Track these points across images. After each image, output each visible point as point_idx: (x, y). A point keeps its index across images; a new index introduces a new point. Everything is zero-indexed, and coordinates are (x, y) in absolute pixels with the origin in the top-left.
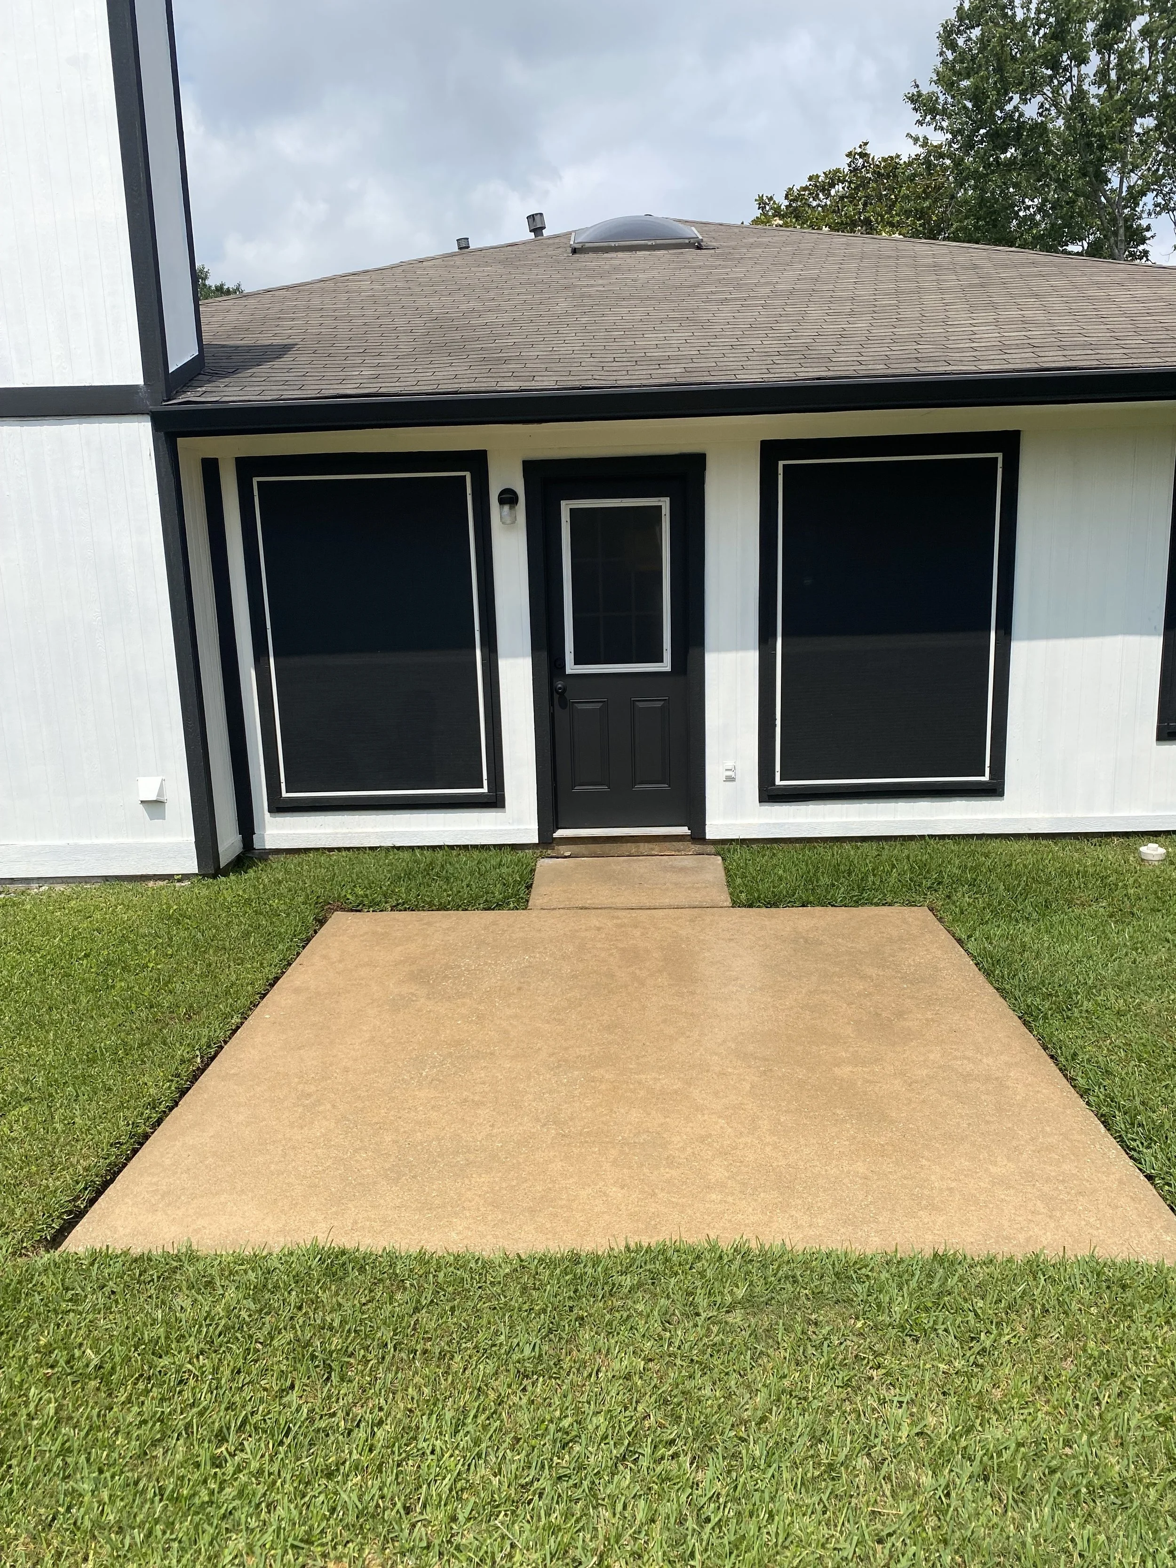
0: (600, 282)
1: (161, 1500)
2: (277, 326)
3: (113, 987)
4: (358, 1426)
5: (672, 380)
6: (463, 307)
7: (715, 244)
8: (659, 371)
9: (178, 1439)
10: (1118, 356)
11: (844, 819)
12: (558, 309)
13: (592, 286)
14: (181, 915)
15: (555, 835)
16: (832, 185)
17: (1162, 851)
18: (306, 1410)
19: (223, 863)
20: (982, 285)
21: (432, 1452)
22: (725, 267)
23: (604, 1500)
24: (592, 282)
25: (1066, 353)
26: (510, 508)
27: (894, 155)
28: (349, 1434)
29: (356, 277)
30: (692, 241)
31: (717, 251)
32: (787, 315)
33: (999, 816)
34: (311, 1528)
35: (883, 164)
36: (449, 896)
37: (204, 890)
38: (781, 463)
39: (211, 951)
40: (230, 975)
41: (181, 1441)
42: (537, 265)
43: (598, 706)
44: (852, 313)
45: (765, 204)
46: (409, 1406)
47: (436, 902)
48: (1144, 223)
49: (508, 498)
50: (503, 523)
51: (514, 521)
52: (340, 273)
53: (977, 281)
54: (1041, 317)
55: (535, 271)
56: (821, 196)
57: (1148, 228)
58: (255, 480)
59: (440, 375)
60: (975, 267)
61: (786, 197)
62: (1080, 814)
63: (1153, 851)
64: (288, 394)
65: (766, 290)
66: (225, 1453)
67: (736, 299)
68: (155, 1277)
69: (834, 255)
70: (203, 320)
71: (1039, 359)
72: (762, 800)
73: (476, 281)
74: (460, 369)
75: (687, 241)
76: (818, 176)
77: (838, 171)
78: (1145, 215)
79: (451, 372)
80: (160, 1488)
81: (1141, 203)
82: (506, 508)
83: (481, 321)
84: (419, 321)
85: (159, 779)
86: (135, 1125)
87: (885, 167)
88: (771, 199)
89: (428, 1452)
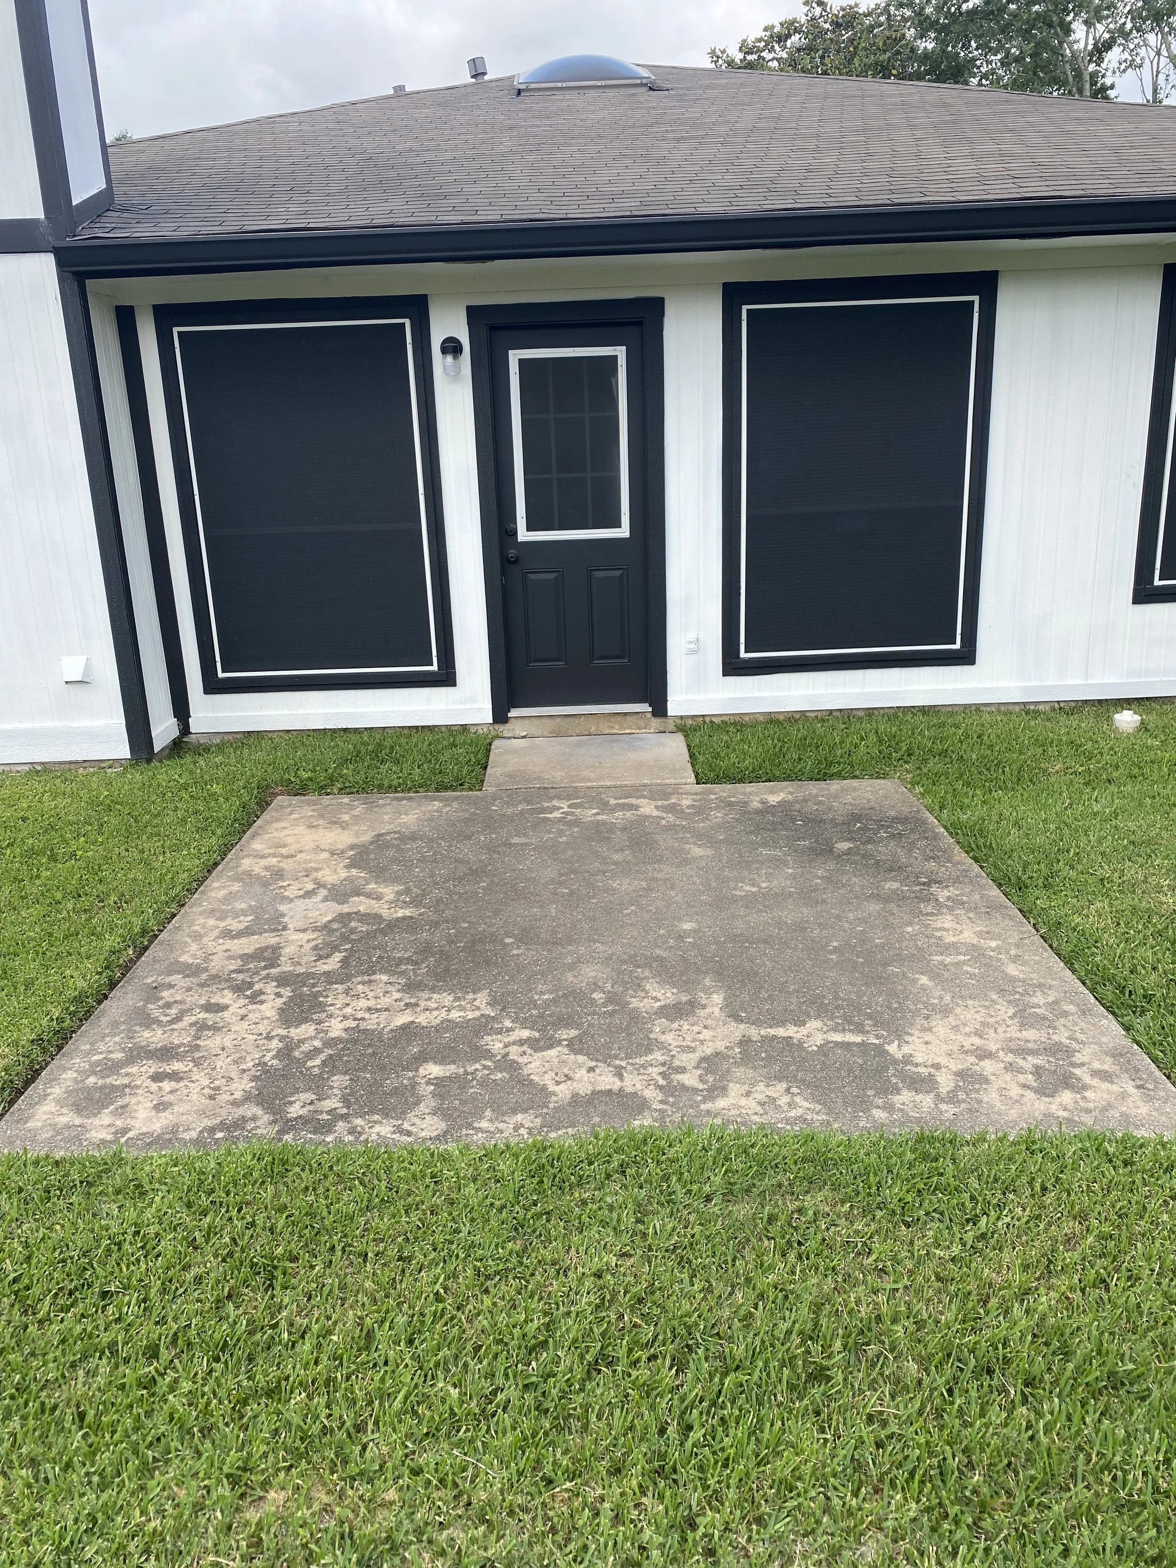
0: (548, 122)
1: (81, 1428)
2: (197, 165)
3: (38, 877)
4: (303, 1337)
5: (628, 213)
6: (399, 147)
7: (668, 86)
8: (613, 205)
9: (100, 1358)
10: (1104, 186)
11: (810, 692)
12: (503, 148)
13: (538, 126)
14: (112, 801)
15: (510, 715)
16: (789, 36)
17: (1137, 718)
18: (245, 1322)
19: (157, 748)
20: (954, 122)
21: (386, 1363)
22: (682, 107)
23: (575, 1409)
24: (538, 123)
25: (1048, 183)
26: (455, 358)
27: (853, 4)
28: (293, 1346)
29: (283, 119)
30: (644, 81)
31: (672, 92)
32: (748, 152)
33: (970, 685)
34: (250, 1454)
35: (841, 13)
36: (400, 778)
37: (137, 777)
38: (745, 308)
39: (144, 838)
40: (163, 862)
41: (104, 1361)
42: (479, 107)
43: (553, 576)
44: (817, 149)
45: (718, 57)
46: (359, 1313)
47: (386, 783)
48: (1108, 81)
49: (452, 347)
50: (447, 374)
51: (458, 371)
52: (266, 115)
53: (948, 118)
54: (1018, 150)
55: (476, 112)
56: (777, 47)
57: (1112, 87)
58: (176, 330)
59: (373, 210)
60: (945, 105)
61: (741, 50)
62: (1051, 682)
63: (1127, 719)
64: (205, 230)
65: (724, 129)
66: (153, 1372)
67: (693, 137)
68: (77, 1182)
69: (795, 95)
70: (111, 160)
71: (1021, 190)
72: (726, 673)
73: (413, 122)
74: (397, 204)
75: (639, 81)
76: (773, 27)
77: (794, 21)
78: (1109, 74)
79: (387, 206)
80: (79, 1413)
81: (1106, 60)
82: (449, 359)
83: (419, 160)
84: (353, 161)
85: (85, 657)
86: (60, 1020)
87: (843, 16)
88: (723, 52)
89: (381, 1363)
